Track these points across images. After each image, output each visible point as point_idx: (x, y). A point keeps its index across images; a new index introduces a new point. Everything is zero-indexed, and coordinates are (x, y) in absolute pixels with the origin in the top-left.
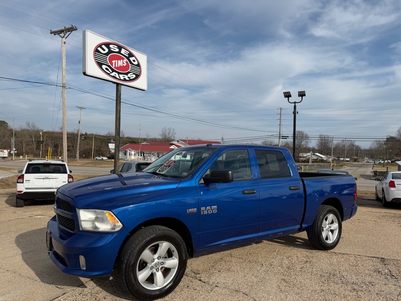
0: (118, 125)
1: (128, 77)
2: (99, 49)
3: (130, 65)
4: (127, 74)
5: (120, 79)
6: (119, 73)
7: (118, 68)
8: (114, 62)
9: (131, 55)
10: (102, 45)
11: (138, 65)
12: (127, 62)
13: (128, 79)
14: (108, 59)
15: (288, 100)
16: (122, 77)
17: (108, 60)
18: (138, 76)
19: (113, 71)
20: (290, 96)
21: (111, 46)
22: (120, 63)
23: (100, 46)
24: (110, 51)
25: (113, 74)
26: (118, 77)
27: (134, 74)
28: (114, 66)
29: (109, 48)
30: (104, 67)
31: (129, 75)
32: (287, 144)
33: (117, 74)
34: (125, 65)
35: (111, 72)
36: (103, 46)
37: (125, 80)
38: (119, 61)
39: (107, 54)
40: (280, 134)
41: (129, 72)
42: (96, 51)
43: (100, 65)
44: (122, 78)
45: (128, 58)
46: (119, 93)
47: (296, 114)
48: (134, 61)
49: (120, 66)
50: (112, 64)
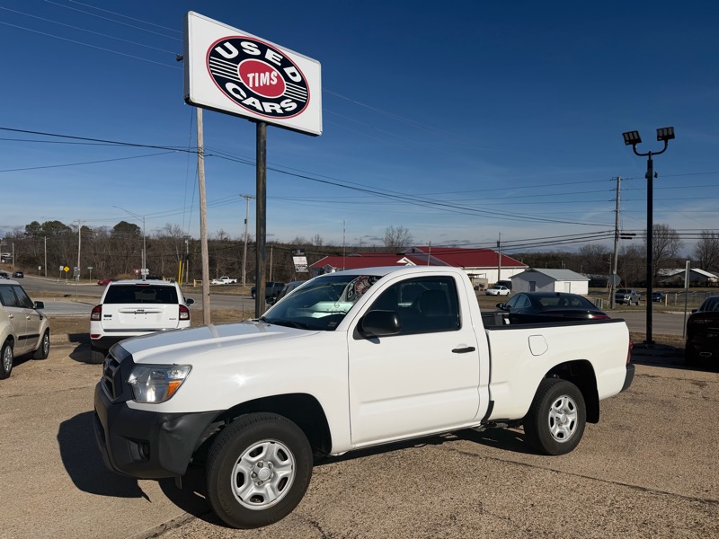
0: (261, 206)
1: (282, 108)
2: (219, 50)
3: (285, 82)
4: (278, 101)
6: (262, 100)
7: (259, 89)
8: (250, 76)
9: (286, 62)
10: (225, 42)
11: (303, 83)
12: (278, 77)
13: (281, 111)
16: (267, 107)
18: (301, 106)
19: (250, 94)
20: (639, 141)
21: (244, 44)
22: (265, 79)
23: (221, 44)
24: (242, 55)
25: (249, 101)
26: (259, 108)
27: (294, 101)
28: (251, 85)
29: (239, 48)
30: (230, 86)
31: (283, 104)
32: (632, 251)
33: (257, 101)
34: (275, 82)
35: (245, 96)
36: (228, 45)
37: (274, 113)
38: (262, 75)
39: (236, 60)
40: (617, 230)
41: (283, 98)
42: (213, 53)
43: (221, 82)
44: (268, 110)
45: (280, 69)
46: (262, 141)
47: (654, 178)
48: (294, 74)
49: (265, 85)
50: (247, 80)
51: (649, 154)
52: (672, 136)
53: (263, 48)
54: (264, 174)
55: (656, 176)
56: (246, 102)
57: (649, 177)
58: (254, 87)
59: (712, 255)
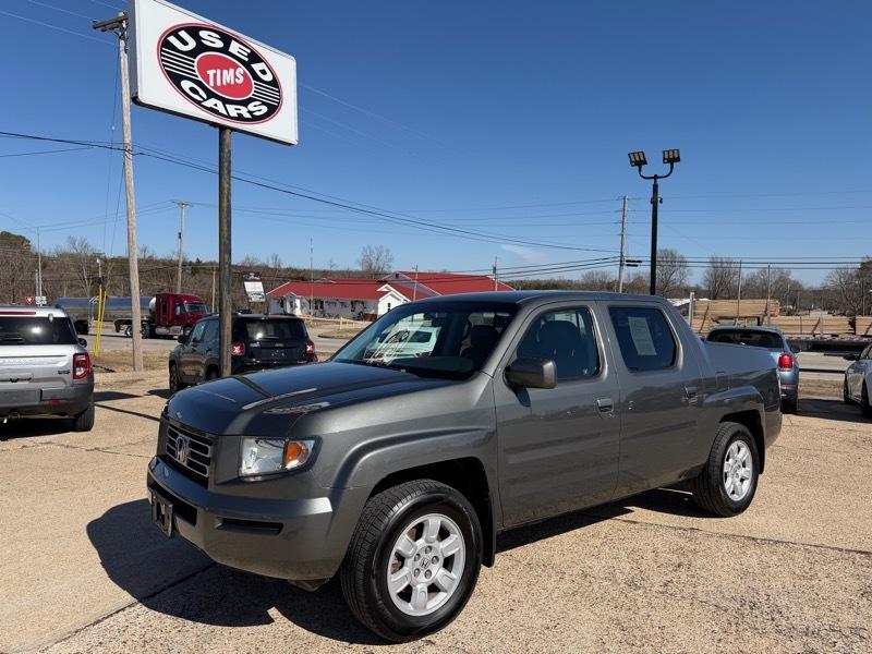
0: (225, 228)
1: (249, 112)
2: (172, 39)
3: (253, 81)
4: (245, 103)
5: (228, 117)
6: (225, 102)
7: (222, 88)
8: (211, 73)
9: (255, 57)
10: (180, 30)
11: (275, 83)
12: (244, 75)
13: (248, 116)
14: (195, 64)
15: (640, 170)
16: (232, 110)
17: (195, 68)
18: (273, 110)
19: (210, 95)
20: (645, 162)
21: (203, 34)
22: (228, 77)
23: (175, 32)
24: (201, 47)
26: (222, 111)
27: (264, 103)
28: (212, 83)
29: (198, 39)
30: (186, 85)
31: (251, 107)
32: (639, 279)
33: (220, 103)
34: (240, 81)
35: (205, 97)
36: (183, 34)
37: (240, 118)
38: (225, 72)
39: (193, 53)
40: (622, 256)
41: (251, 100)
42: (164, 44)
43: (176, 79)
44: (233, 113)
45: (247, 65)
46: (226, 150)
47: (659, 204)
48: (263, 72)
49: (229, 85)
50: (207, 78)
51: (656, 177)
52: (678, 159)
53: (227, 39)
54: (229, 189)
55: (661, 201)
56: (206, 104)
57: (654, 202)
58: (215, 86)
59: (721, 284)
